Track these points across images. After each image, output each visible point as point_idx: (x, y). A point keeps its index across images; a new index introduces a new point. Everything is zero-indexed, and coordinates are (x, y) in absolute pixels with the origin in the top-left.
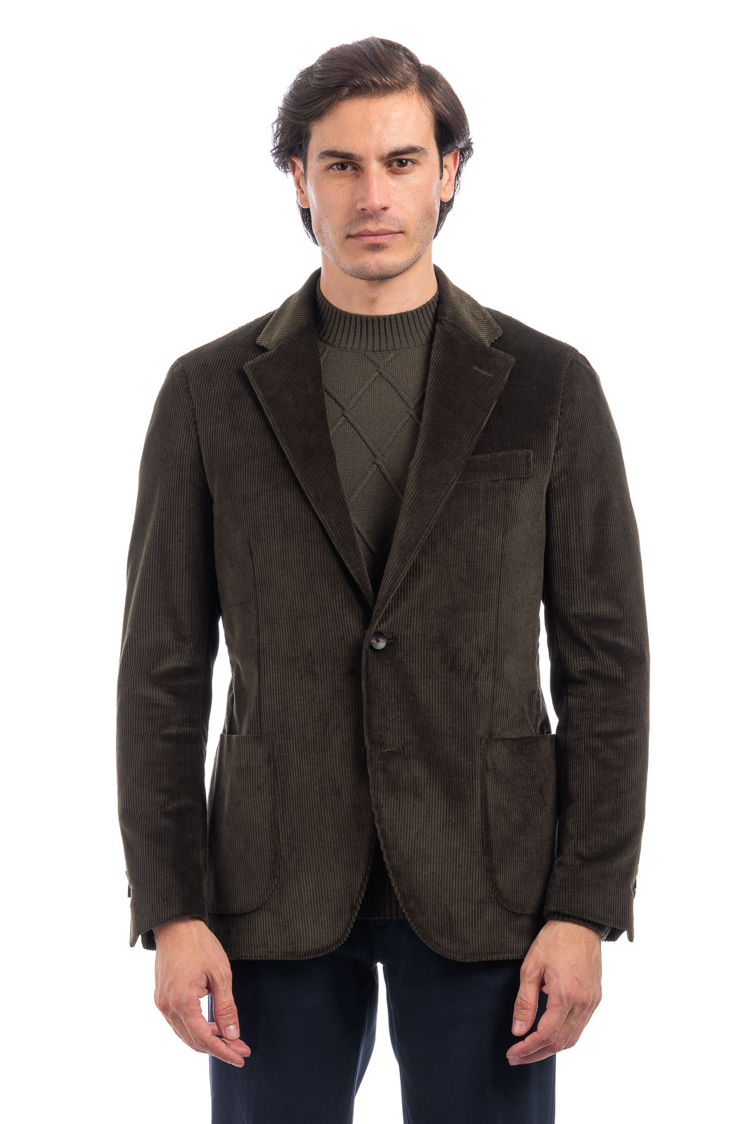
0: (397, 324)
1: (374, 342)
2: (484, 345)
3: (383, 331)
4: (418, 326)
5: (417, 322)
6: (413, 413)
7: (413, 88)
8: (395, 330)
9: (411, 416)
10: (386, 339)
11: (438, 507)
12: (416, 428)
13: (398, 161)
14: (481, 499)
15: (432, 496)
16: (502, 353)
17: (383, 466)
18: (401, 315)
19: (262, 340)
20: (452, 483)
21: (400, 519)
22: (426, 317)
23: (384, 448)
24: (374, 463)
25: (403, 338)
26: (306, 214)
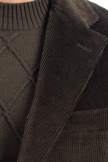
0: (21, 11)
1: (3, 23)
2: (85, 28)
3: (10, 15)
4: (36, 13)
5: (35, 11)
6: (31, 78)
8: (19, 16)
9: (31, 81)
10: (13, 21)
11: (48, 149)
12: (33, 88)
14: (80, 145)
15: (43, 140)
16: (99, 34)
17: (9, 117)
18: (24, 4)
20: (59, 131)
21: (19, 157)
22: (42, 7)
23: (10, 104)
24: (2, 115)
25: (25, 22)
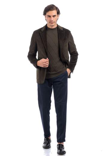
7: (55, 10)
13: (54, 16)
19: (41, 30)
26: (46, 20)
